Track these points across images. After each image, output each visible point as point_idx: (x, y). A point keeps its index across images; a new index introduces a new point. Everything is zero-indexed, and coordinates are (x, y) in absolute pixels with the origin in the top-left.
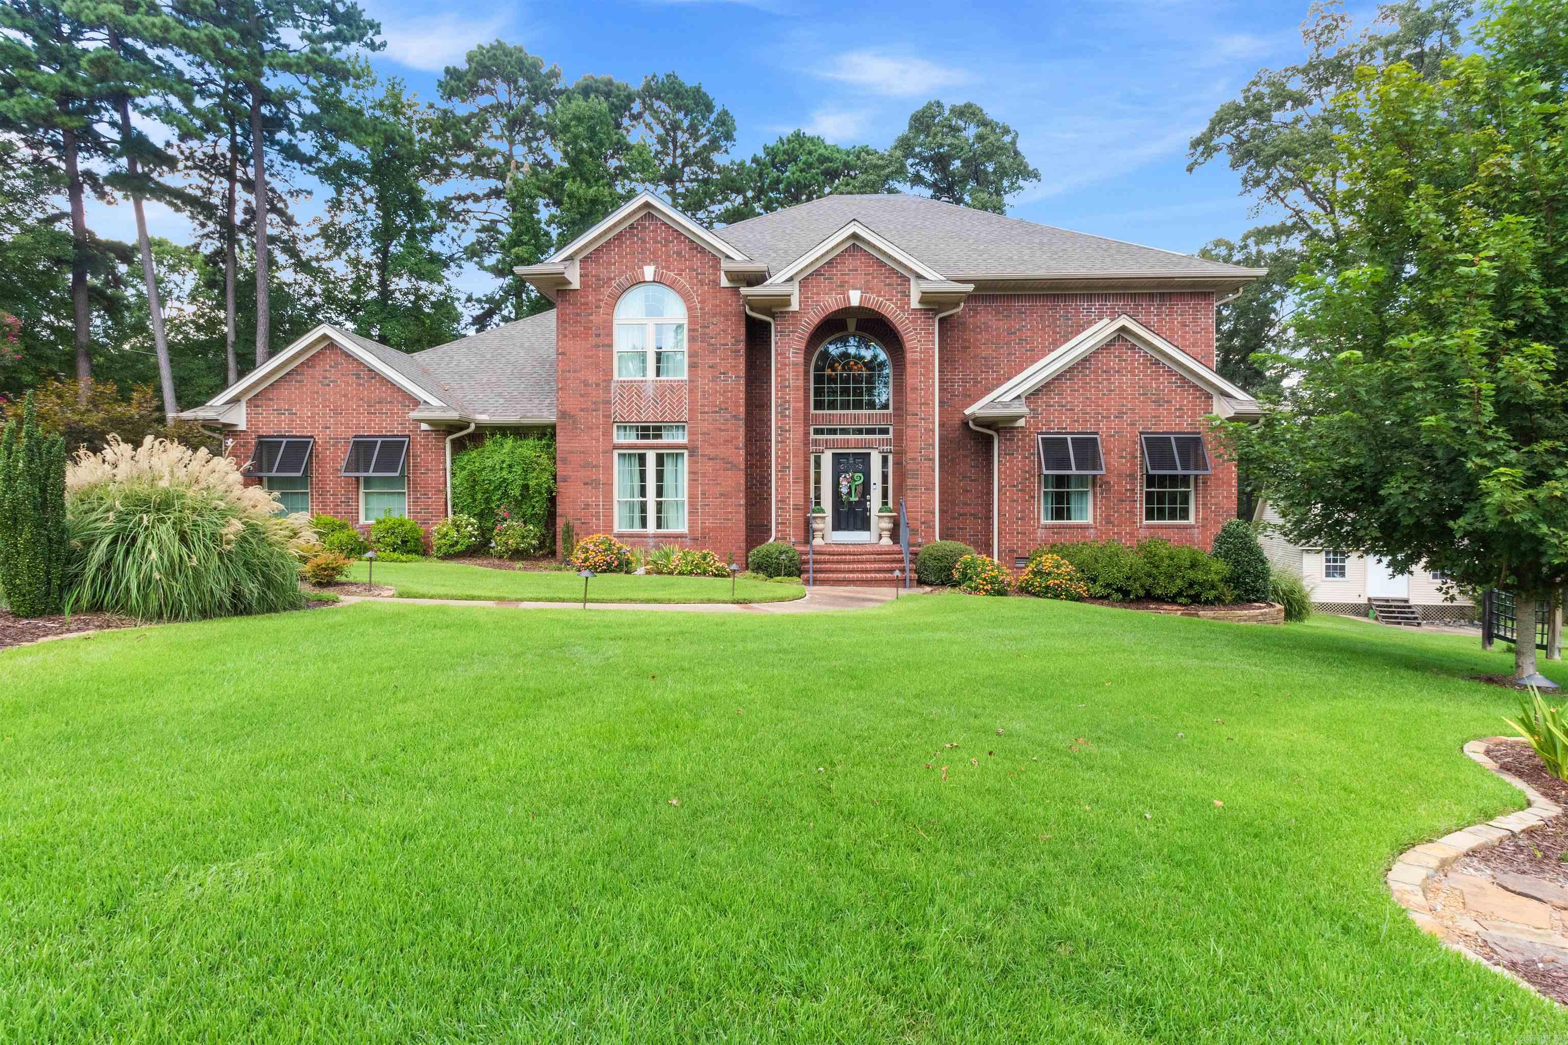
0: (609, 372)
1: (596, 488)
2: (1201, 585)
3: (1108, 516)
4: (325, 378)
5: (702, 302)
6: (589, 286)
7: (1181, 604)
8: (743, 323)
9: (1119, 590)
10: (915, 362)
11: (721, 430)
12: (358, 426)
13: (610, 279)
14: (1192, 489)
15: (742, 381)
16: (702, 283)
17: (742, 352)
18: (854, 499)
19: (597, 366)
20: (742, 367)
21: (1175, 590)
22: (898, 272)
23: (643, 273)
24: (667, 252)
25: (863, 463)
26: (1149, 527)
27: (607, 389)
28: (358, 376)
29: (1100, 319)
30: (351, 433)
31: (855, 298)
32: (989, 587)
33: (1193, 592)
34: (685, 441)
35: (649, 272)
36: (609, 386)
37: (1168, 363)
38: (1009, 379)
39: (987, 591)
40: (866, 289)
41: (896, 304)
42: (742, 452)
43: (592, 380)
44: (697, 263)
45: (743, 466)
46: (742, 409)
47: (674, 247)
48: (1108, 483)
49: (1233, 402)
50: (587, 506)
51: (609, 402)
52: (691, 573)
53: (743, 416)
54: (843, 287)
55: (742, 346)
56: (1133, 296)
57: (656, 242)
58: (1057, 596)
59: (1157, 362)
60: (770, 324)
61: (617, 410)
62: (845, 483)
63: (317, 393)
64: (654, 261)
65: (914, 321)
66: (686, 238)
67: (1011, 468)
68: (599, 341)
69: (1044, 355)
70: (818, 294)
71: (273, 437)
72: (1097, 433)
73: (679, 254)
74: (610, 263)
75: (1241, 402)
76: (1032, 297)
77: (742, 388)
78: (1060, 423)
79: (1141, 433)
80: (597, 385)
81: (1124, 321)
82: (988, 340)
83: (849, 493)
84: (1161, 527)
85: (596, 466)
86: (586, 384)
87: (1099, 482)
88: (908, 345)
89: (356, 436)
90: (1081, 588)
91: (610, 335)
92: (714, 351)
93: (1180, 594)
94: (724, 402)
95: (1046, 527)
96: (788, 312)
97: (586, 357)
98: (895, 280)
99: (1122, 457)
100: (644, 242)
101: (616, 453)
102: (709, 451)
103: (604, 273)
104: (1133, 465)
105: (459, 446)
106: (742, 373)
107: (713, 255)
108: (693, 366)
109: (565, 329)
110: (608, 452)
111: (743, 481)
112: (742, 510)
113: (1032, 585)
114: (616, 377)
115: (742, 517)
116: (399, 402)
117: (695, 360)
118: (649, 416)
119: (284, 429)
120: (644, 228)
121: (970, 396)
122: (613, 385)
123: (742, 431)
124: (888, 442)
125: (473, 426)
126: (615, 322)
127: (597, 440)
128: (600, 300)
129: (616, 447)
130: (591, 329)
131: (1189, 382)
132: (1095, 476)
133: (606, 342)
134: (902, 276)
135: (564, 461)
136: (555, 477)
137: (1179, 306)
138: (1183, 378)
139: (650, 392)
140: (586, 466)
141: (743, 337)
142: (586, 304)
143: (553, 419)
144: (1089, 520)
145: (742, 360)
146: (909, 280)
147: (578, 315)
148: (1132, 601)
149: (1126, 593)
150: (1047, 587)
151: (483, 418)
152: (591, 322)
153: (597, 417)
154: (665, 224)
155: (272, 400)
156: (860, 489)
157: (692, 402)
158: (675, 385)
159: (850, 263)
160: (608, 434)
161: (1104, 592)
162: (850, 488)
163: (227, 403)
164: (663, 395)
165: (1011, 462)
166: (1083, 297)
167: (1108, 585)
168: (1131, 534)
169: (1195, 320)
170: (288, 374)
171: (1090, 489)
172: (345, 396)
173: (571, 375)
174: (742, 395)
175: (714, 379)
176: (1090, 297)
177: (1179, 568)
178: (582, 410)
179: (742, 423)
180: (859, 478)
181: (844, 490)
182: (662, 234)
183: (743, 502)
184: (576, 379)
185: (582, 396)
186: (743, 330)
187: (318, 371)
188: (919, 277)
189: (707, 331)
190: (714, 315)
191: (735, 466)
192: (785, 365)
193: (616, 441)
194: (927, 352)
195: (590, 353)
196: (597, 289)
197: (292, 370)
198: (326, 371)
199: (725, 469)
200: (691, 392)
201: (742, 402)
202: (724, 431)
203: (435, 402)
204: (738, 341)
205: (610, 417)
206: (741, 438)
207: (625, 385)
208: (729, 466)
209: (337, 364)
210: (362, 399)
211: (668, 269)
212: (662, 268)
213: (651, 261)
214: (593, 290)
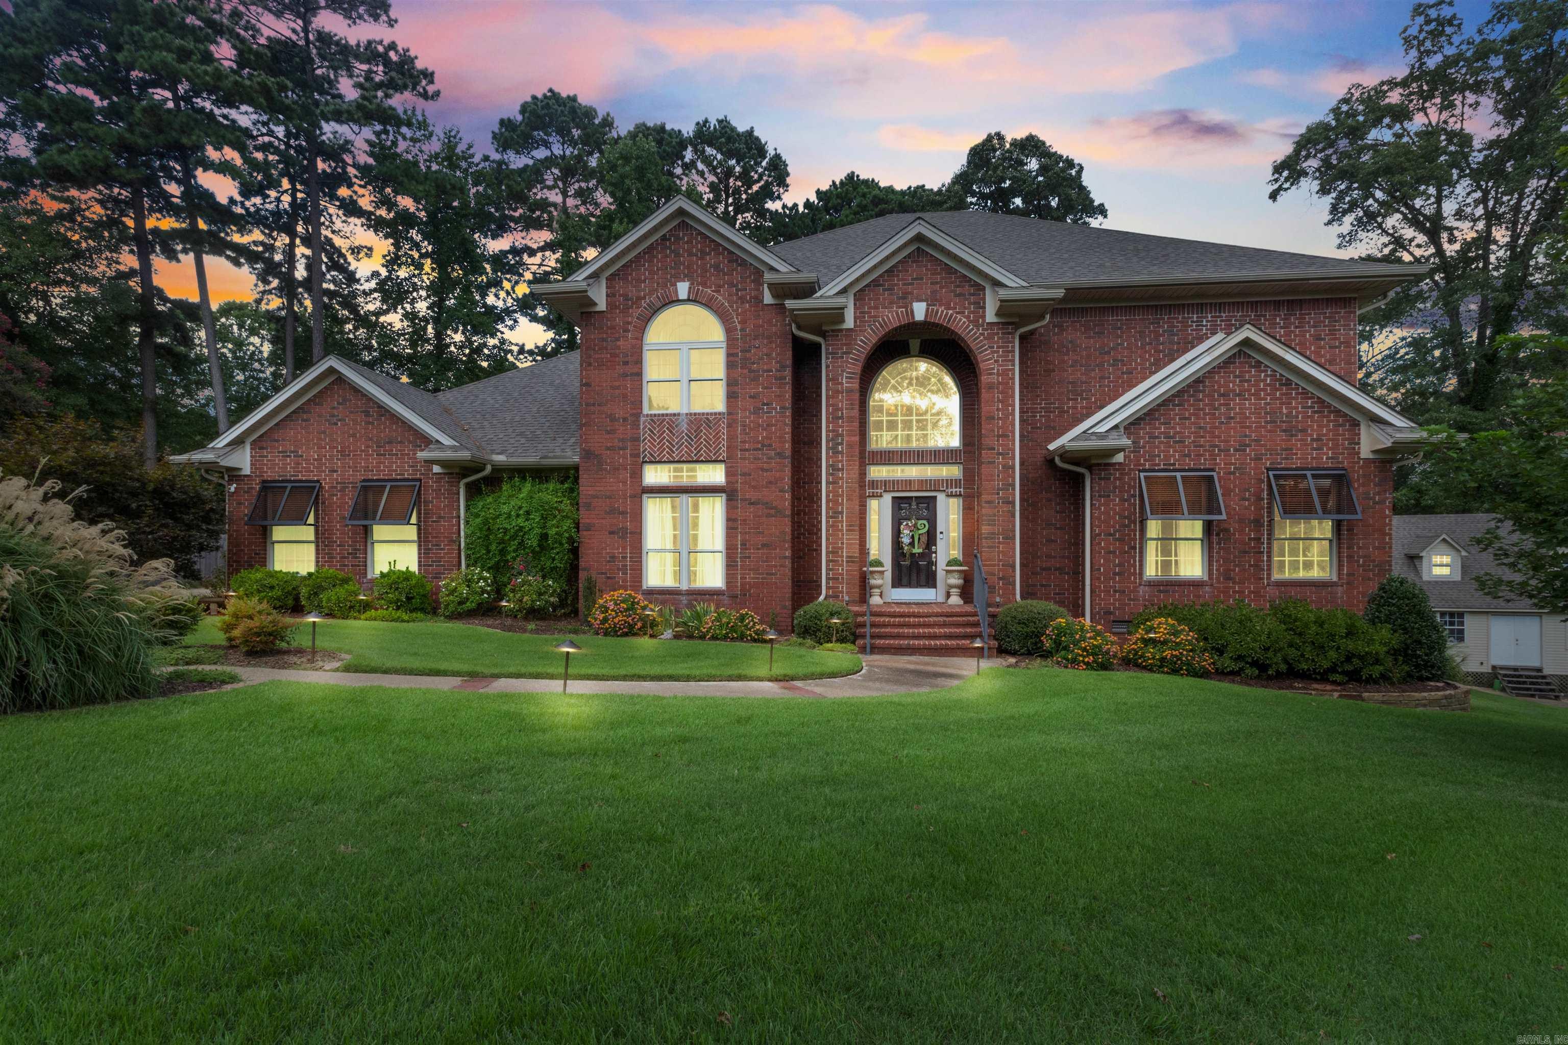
0: (638, 404)
1: (624, 537)
2: (1361, 658)
3: (1228, 571)
4: (333, 416)
5: (743, 322)
6: (617, 307)
7: (1334, 683)
8: (790, 345)
9: (1254, 664)
10: (991, 387)
11: (763, 470)
12: (366, 469)
13: (639, 299)
15: (789, 413)
16: (742, 300)
17: (788, 379)
18: (917, 550)
19: (625, 396)
20: (788, 396)
21: (1326, 665)
22: (969, 280)
23: (676, 292)
24: (703, 266)
25: (927, 508)
26: (1280, 584)
27: (636, 424)
28: (367, 414)
29: (1214, 333)
30: (360, 477)
31: (919, 312)
32: (1091, 659)
33: (1350, 668)
34: (722, 483)
35: (683, 289)
36: (638, 421)
37: (1302, 384)
38: (1101, 407)
39: (1087, 664)
40: (932, 301)
41: (968, 317)
42: (787, 496)
43: (619, 413)
44: (737, 277)
45: (788, 512)
46: (788, 446)
47: (711, 259)
48: (1226, 530)
49: (1389, 430)
50: (613, 558)
51: (637, 439)
52: (725, 638)
53: (788, 453)
54: (906, 300)
55: (788, 373)
56: (1254, 305)
57: (691, 254)
58: (1175, 671)
59: (1288, 383)
60: (820, 345)
61: (646, 446)
62: (906, 532)
63: (324, 432)
64: (688, 277)
65: (990, 338)
66: (725, 249)
67: (1106, 513)
68: (630, 369)
69: (1145, 379)
70: (876, 308)
71: (279, 481)
72: (1212, 470)
73: (716, 267)
74: (639, 281)
75: (1400, 430)
76: (1131, 309)
77: (788, 421)
78: (1167, 457)
79: (1268, 469)
80: (625, 419)
81: (1247, 332)
82: (1075, 361)
83: (912, 544)
84: (1294, 584)
85: (624, 513)
86: (613, 419)
87: (1215, 529)
88: (982, 366)
89: (364, 481)
90: (1207, 660)
91: (639, 361)
92: (755, 379)
93: (1333, 669)
94: (767, 438)
95: (1150, 584)
96: (841, 330)
97: (612, 387)
98: (967, 289)
99: (1245, 499)
100: (678, 255)
101: (645, 496)
102: (752, 495)
103: (632, 292)
104: (1261, 508)
105: (474, 491)
106: (788, 404)
107: (756, 268)
108: (731, 396)
109: (590, 357)
110: (636, 496)
111: (788, 529)
112: (788, 563)
113: (1141, 657)
114: (646, 411)
115: (788, 571)
116: (410, 442)
117: (735, 389)
118: (681, 455)
119: (290, 472)
120: (678, 238)
121: (1054, 428)
122: (642, 419)
123: (788, 470)
124: (959, 482)
125: (489, 468)
126: (645, 348)
127: (625, 483)
128: (629, 323)
129: (647, 490)
130: (617, 356)
131: (1329, 406)
132: (1212, 523)
133: (636, 371)
134: (975, 285)
135: (588, 506)
136: (577, 526)
137: (1312, 317)
138: (1321, 401)
139: (684, 427)
140: (612, 511)
141: (789, 362)
142: (613, 328)
143: (576, 459)
144: (1204, 576)
145: (788, 388)
146: (984, 289)
147: (603, 340)
148: (1270, 678)
149: (1262, 667)
150: (1163, 659)
151: (500, 459)
152: (619, 348)
153: (625, 458)
154: (701, 233)
155: (277, 441)
156: (924, 539)
157: (731, 438)
158: (712, 418)
159: (914, 270)
160: (636, 474)
161: (1235, 666)
162: (913, 537)
163: (228, 445)
164: (698, 431)
165: (1106, 505)
166: (1191, 308)
167: (1240, 658)
168: (1256, 593)
169: (1332, 332)
170: (294, 411)
171: (1203, 538)
172: (354, 435)
173: (596, 408)
174: (788, 429)
175: (757, 411)
176: (1201, 308)
177: (1332, 636)
178: (608, 449)
179: (788, 462)
180: (923, 527)
181: (906, 540)
182: (697, 245)
183: (788, 553)
184: (600, 412)
185: (608, 433)
186: (789, 354)
187: (325, 408)
188: (997, 284)
189: (748, 355)
190: (757, 337)
191: (780, 512)
192: (838, 392)
193: (645, 482)
194: (1006, 374)
195: (617, 384)
196: (625, 311)
197: (299, 408)
198: (334, 408)
199: (769, 516)
200: (729, 426)
201: (788, 437)
202: (767, 471)
203: (446, 441)
204: (783, 367)
205: (638, 455)
206: (787, 479)
207: (655, 419)
208: (773, 512)
209: (345, 400)
210: (371, 439)
211: (704, 285)
212: (698, 285)
213: (685, 276)
214: (621, 312)
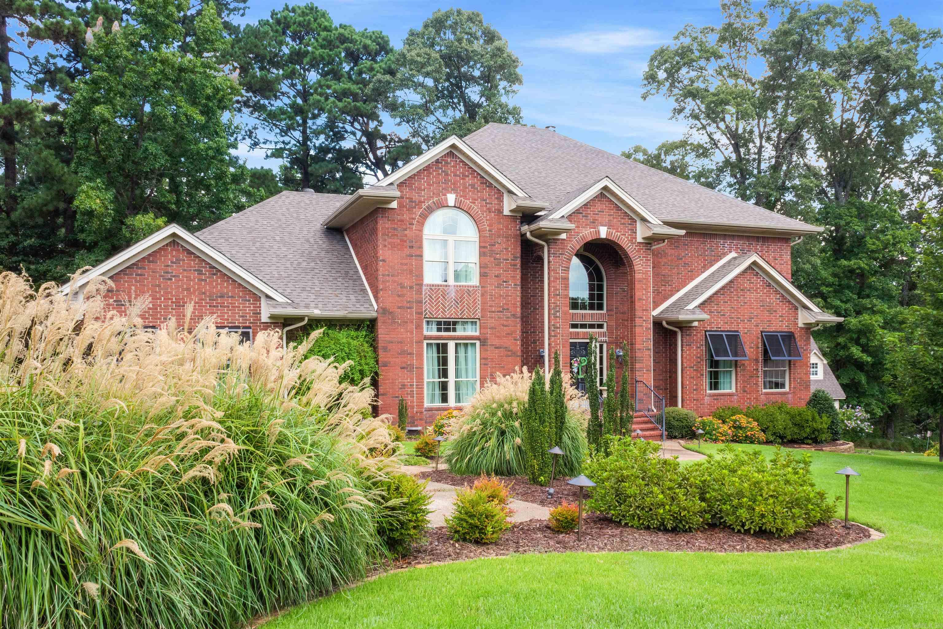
0: (420, 276)
1: (411, 371)
3: (744, 387)
5: (489, 225)
6: (404, 206)
7: (808, 444)
8: (519, 243)
9: (779, 437)
10: (640, 280)
11: (504, 326)
12: (200, 318)
13: (420, 202)
14: (787, 368)
15: (519, 288)
16: (489, 210)
17: (519, 266)
18: (581, 377)
19: (411, 272)
20: (519, 277)
22: (629, 215)
23: (446, 200)
24: (464, 184)
25: (587, 350)
26: (767, 394)
27: (419, 292)
28: (200, 273)
29: (730, 252)
31: (603, 232)
32: (723, 438)
33: (813, 436)
34: (477, 334)
35: (451, 198)
36: (421, 289)
37: (775, 285)
38: (678, 291)
39: (722, 441)
40: (610, 226)
41: (628, 238)
42: (519, 343)
43: (407, 283)
44: (486, 194)
45: (519, 353)
46: (519, 310)
47: (469, 181)
48: (744, 365)
49: (811, 313)
50: (404, 386)
51: (421, 302)
53: (519, 314)
54: (594, 223)
55: (518, 261)
56: (748, 238)
57: (456, 175)
58: (752, 442)
59: (769, 285)
60: (543, 247)
61: (426, 307)
62: (576, 365)
63: (159, 286)
64: (455, 190)
65: (639, 251)
66: (478, 174)
67: (690, 355)
68: (414, 251)
69: (698, 275)
70: (578, 227)
72: (737, 331)
73: (473, 186)
74: (420, 189)
75: (816, 313)
77: (519, 293)
78: (718, 324)
79: (762, 332)
80: (411, 287)
81: (754, 257)
82: (666, 263)
83: (578, 373)
84: (772, 394)
85: (411, 354)
86: (403, 287)
87: (738, 365)
88: (636, 268)
90: (762, 436)
91: (421, 247)
92: (498, 264)
94: (506, 304)
95: (710, 395)
96: (558, 239)
97: (402, 264)
98: (627, 220)
99: (751, 347)
100: (447, 174)
101: (425, 342)
102: (497, 342)
103: (416, 197)
104: (757, 353)
105: (294, 336)
106: (519, 282)
107: (498, 190)
108: (483, 275)
109: (385, 240)
110: (420, 343)
111: (519, 365)
114: (426, 282)
116: (240, 297)
117: (487, 270)
118: (449, 314)
120: (447, 163)
122: (424, 288)
123: (519, 326)
124: (604, 335)
125: (306, 319)
126: (424, 237)
127: (411, 332)
128: (414, 219)
129: (426, 338)
130: (405, 241)
131: (786, 298)
132: (736, 361)
133: (418, 253)
134: (632, 219)
135: (385, 349)
136: (377, 362)
137: (772, 247)
138: (782, 295)
139: (453, 295)
140: (403, 353)
141: (519, 255)
142: (402, 221)
143: (374, 315)
144: (733, 390)
145: (519, 271)
146: (636, 222)
147: (395, 229)
149: (782, 437)
151: (317, 312)
152: (406, 236)
153: (411, 314)
154: (463, 161)
156: (584, 369)
157: (484, 303)
158: (471, 289)
159: (599, 206)
160: (419, 327)
161: (772, 438)
162: (578, 369)
164: (462, 297)
165: (689, 350)
166: (720, 237)
167: (774, 434)
169: (781, 256)
170: (128, 268)
171: (733, 369)
172: (188, 289)
173: (390, 279)
174: (519, 299)
175: (499, 286)
176: (725, 237)
178: (399, 308)
179: (518, 321)
180: (584, 362)
181: (575, 370)
182: (460, 170)
184: (394, 282)
185: (399, 296)
186: (519, 249)
187: (159, 266)
188: (644, 220)
189: (494, 248)
190: (499, 237)
191: (514, 353)
192: (557, 278)
193: (426, 333)
194: (646, 273)
195: (405, 261)
196: (410, 210)
197: (133, 264)
198: (168, 266)
199: (507, 356)
200: (482, 295)
201: (519, 304)
202: (506, 326)
203: (280, 298)
204: (515, 258)
205: (421, 313)
206: (518, 332)
207: (433, 288)
208: (509, 353)
209: (178, 260)
210: (204, 293)
211: (465, 197)
212: (461, 196)
213: (452, 190)
214: (408, 210)
